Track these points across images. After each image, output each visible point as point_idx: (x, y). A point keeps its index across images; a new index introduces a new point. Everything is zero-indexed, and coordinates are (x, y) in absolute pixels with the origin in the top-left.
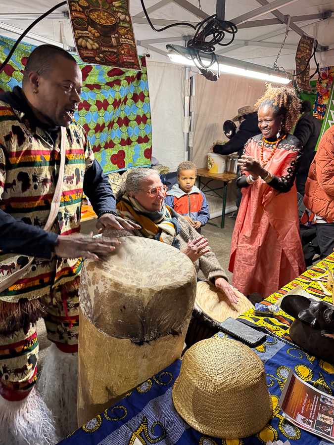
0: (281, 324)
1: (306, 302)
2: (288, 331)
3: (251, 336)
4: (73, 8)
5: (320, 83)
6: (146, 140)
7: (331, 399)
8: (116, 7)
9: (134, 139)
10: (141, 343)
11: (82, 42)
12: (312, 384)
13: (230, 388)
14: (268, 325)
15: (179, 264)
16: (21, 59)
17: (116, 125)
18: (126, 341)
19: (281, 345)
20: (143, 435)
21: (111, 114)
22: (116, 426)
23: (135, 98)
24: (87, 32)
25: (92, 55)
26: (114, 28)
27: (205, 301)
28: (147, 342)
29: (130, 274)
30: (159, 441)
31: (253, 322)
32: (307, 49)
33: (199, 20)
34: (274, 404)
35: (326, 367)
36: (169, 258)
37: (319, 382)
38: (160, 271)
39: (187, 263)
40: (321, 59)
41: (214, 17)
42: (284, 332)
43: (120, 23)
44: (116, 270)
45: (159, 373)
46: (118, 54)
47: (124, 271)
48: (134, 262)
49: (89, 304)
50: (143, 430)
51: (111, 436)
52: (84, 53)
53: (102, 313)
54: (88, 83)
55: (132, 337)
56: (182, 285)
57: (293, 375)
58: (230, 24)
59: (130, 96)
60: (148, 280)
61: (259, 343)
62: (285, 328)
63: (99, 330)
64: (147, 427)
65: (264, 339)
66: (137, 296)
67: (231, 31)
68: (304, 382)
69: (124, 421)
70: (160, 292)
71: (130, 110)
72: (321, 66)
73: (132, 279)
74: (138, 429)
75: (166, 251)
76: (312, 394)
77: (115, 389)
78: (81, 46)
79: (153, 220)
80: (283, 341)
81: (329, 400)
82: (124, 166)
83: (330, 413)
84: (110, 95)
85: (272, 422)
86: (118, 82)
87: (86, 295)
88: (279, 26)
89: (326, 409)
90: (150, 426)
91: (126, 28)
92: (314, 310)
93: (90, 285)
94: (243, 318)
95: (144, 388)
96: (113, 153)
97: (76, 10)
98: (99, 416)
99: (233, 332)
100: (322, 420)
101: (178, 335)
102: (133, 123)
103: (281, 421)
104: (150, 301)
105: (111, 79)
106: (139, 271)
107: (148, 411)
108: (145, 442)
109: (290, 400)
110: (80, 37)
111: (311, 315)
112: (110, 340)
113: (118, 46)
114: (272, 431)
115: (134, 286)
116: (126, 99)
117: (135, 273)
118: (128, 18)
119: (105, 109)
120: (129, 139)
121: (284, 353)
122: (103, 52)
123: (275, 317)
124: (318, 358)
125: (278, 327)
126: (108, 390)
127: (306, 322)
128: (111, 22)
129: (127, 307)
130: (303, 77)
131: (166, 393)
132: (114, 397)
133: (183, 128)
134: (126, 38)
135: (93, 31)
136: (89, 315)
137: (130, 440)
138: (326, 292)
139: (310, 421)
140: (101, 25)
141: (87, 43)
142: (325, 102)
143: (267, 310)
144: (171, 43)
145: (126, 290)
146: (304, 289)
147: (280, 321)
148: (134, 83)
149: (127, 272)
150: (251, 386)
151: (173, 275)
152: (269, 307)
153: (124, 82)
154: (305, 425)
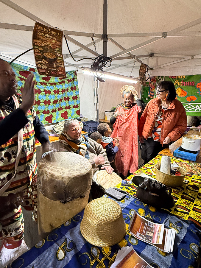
0: (133, 189)
1: (143, 179)
2: (135, 193)
3: (119, 196)
4: (36, 51)
5: (151, 83)
6: (77, 106)
7: (153, 224)
8: (56, 51)
9: (71, 106)
10: (65, 202)
11: (39, 66)
12: (144, 217)
13: (105, 222)
14: (127, 190)
15: (84, 164)
16: (19, 72)
17: (63, 100)
18: (58, 202)
19: (132, 199)
20: (64, 248)
21: (60, 96)
22: (51, 244)
23: (72, 89)
24: (42, 62)
25: (44, 72)
26: (55, 60)
27: (101, 180)
28: (68, 201)
29: (59, 170)
30: (72, 250)
31: (120, 189)
32: (144, 69)
33: (96, 57)
34: (127, 228)
35: (152, 209)
36: (79, 162)
37: (148, 216)
38: (74, 168)
39: (88, 164)
40: (151, 73)
41: (102, 56)
42: (134, 193)
43: (58, 58)
44: (53, 168)
45: (75, 216)
46: (56, 71)
47: (57, 169)
48: (62, 164)
49: (40, 185)
50: (64, 245)
51: (48, 249)
52: (41, 70)
53: (46, 189)
54: (50, 82)
55: (61, 200)
56: (84, 174)
57: (136, 214)
58: (109, 58)
59: (69, 88)
60: (68, 173)
61: (122, 199)
62: (134, 191)
63: (45, 197)
64: (67, 243)
65: (125, 197)
66: (62, 181)
67: (110, 61)
68: (141, 216)
69: (56, 242)
70: (73, 178)
71: (70, 94)
72: (150, 76)
73: (60, 172)
74: (62, 245)
75: (78, 158)
76: (144, 222)
77: (54, 225)
78: (39, 68)
79: (76, 143)
80: (133, 197)
81: (152, 224)
82: (67, 118)
83: (152, 231)
84: (60, 88)
85: (126, 237)
86: (64, 82)
87: (39, 181)
88: (131, 60)
89: (150, 229)
90: (68, 243)
91: (61, 60)
92: (146, 183)
93: (40, 176)
94: (116, 187)
95: (67, 224)
96: (62, 113)
97: (37, 52)
98: (44, 239)
99: (111, 194)
100: (148, 235)
101: (83, 198)
102: (71, 99)
103: (130, 236)
104: (68, 183)
105: (61, 81)
106: (64, 169)
107: (68, 235)
108: (65, 251)
109: (134, 225)
110: (39, 64)
111: (145, 185)
112: (50, 201)
113: (56, 67)
114: (125, 241)
115: (61, 176)
116: (68, 89)
117: (62, 169)
118: (61, 56)
119: (58, 94)
120: (69, 106)
121: (133, 203)
122: (49, 70)
123: (131, 186)
124: (148, 205)
125: (131, 191)
126: (51, 226)
127: (142, 188)
128: (54, 57)
129: (57, 186)
130: (143, 80)
131: (78, 226)
132: (54, 229)
133: (94, 101)
134: (60, 64)
135: (45, 61)
136: (41, 190)
137: (58, 251)
138: (154, 174)
139: (143, 235)
140: (49, 59)
141: (42, 66)
142: (153, 91)
143: (127, 183)
144: (83, 66)
145: (57, 178)
146: (144, 172)
147: (132, 188)
148: (72, 82)
149: (58, 169)
150: (115, 220)
151: (80, 170)
152: (128, 182)
153: (67, 82)
154: (140, 238)
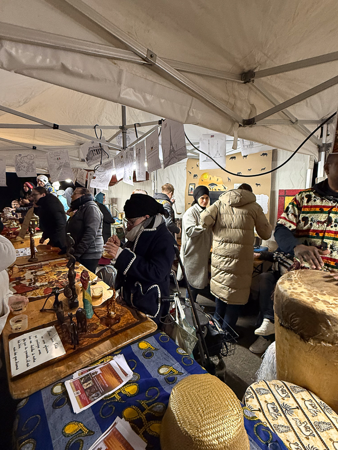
89: (92, 391)
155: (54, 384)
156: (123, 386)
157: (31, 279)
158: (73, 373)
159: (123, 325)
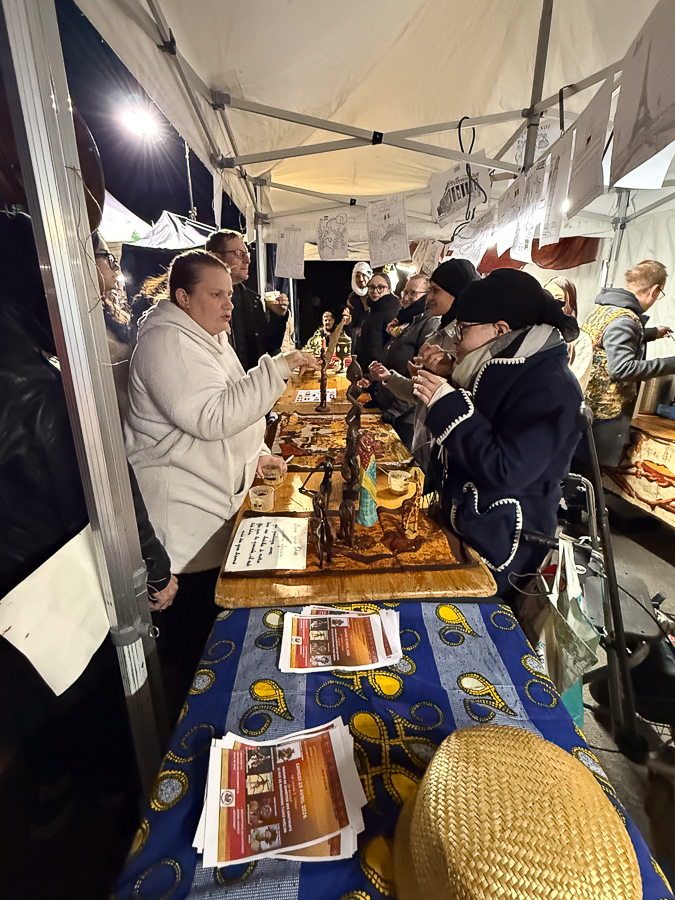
155: (272, 609)
156: (375, 670)
157: (307, 439)
158: (305, 605)
159: (421, 559)
